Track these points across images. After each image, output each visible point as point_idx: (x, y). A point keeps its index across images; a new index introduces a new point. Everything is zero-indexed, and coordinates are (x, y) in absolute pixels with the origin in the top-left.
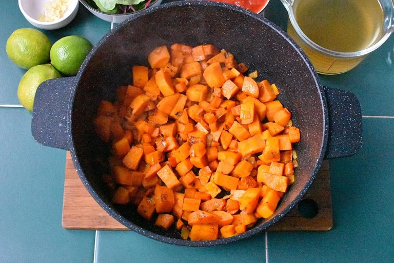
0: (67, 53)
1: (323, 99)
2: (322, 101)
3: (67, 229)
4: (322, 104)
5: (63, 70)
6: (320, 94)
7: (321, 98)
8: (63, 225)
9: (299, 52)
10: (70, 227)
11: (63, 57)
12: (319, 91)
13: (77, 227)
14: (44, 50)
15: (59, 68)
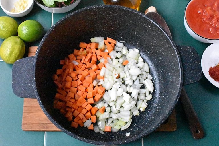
0: (27, 30)
1: (177, 52)
2: (177, 53)
3: (25, 131)
4: (177, 55)
5: (25, 39)
6: (175, 50)
7: (176, 52)
8: (22, 129)
9: (160, 28)
10: (26, 130)
11: (25, 32)
12: (174, 48)
13: (31, 130)
14: (14, 28)
15: (23, 38)
